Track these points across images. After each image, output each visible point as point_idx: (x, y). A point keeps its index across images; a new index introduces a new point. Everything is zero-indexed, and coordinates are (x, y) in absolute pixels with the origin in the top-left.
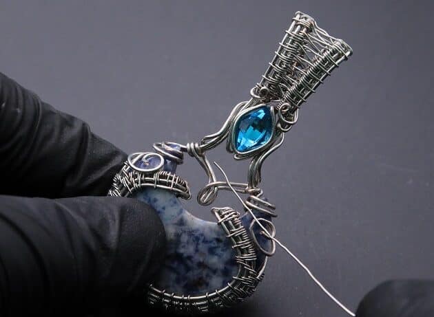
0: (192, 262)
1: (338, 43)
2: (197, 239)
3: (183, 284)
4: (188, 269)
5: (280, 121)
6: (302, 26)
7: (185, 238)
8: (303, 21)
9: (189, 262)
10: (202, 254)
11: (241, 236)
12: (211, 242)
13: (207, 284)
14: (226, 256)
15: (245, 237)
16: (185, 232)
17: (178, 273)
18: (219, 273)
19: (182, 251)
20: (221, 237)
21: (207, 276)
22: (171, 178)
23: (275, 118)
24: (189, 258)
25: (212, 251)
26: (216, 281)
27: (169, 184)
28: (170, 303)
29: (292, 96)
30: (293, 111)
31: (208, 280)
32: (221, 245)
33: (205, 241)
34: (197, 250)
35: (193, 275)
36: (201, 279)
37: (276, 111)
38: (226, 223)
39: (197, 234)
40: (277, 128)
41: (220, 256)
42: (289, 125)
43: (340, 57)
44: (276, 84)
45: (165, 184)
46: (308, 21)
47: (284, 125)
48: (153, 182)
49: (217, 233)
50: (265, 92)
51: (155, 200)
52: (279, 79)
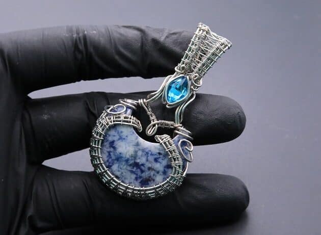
0: (144, 167)
1: (223, 40)
2: (147, 153)
3: (139, 181)
4: (142, 171)
5: (192, 84)
6: (204, 30)
7: (140, 153)
8: (203, 28)
9: (142, 167)
10: (151, 162)
11: (174, 150)
12: (155, 155)
13: (154, 180)
14: (165, 162)
15: (177, 151)
16: (140, 150)
17: (137, 175)
18: (161, 173)
19: (138, 161)
20: (161, 152)
21: (154, 175)
22: (131, 119)
23: (190, 83)
24: (143, 165)
25: (156, 160)
26: (159, 178)
27: (130, 122)
28: (133, 192)
29: (199, 70)
30: (199, 79)
31: (154, 178)
32: (161, 156)
33: (152, 155)
34: (147, 160)
35: (145, 175)
36: (150, 177)
37: (190, 79)
38: (165, 143)
39: (147, 151)
40: (191, 89)
41: (161, 163)
42: (198, 87)
43: (225, 47)
44: (190, 64)
45: (127, 122)
46: (207, 28)
47: (195, 87)
48: (120, 121)
49: (159, 149)
50: (183, 68)
51: (122, 132)
52: (192, 60)
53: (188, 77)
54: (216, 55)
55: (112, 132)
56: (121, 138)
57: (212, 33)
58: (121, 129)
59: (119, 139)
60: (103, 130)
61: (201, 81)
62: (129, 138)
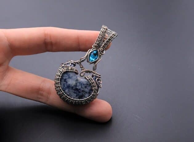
0: (80, 90)
1: (114, 33)
2: (82, 84)
3: (78, 97)
4: (79, 92)
5: (100, 53)
6: (104, 29)
7: (78, 84)
8: (104, 27)
9: (79, 90)
10: (83, 88)
11: (93, 82)
12: (85, 85)
13: (85, 96)
14: (89, 88)
15: (95, 83)
16: (78, 82)
17: (77, 94)
18: (88, 93)
19: (77, 88)
20: (88, 83)
21: (85, 94)
22: (74, 68)
23: (99, 53)
24: (80, 89)
25: (86, 87)
26: (87, 95)
27: (74, 70)
28: (75, 102)
29: (103, 46)
30: (103, 51)
31: (85, 95)
32: (88, 85)
33: (84, 85)
34: (82, 87)
35: (81, 94)
36: (83, 95)
37: (99, 51)
38: (89, 79)
39: (81, 83)
40: (100, 55)
41: (88, 88)
42: (103, 54)
43: (114, 36)
44: (99, 44)
45: (72, 70)
46: (106, 27)
47: (101, 54)
48: (69, 70)
49: (87, 82)
50: (96, 46)
51: (70, 75)
52: (100, 42)
53: (98, 50)
54: (110, 40)
55: (65, 75)
56: (69, 78)
57: (108, 29)
58: (69, 74)
59: (68, 78)
60: (61, 74)
61: (104, 52)
62: (73, 77)
